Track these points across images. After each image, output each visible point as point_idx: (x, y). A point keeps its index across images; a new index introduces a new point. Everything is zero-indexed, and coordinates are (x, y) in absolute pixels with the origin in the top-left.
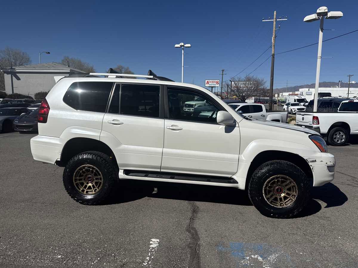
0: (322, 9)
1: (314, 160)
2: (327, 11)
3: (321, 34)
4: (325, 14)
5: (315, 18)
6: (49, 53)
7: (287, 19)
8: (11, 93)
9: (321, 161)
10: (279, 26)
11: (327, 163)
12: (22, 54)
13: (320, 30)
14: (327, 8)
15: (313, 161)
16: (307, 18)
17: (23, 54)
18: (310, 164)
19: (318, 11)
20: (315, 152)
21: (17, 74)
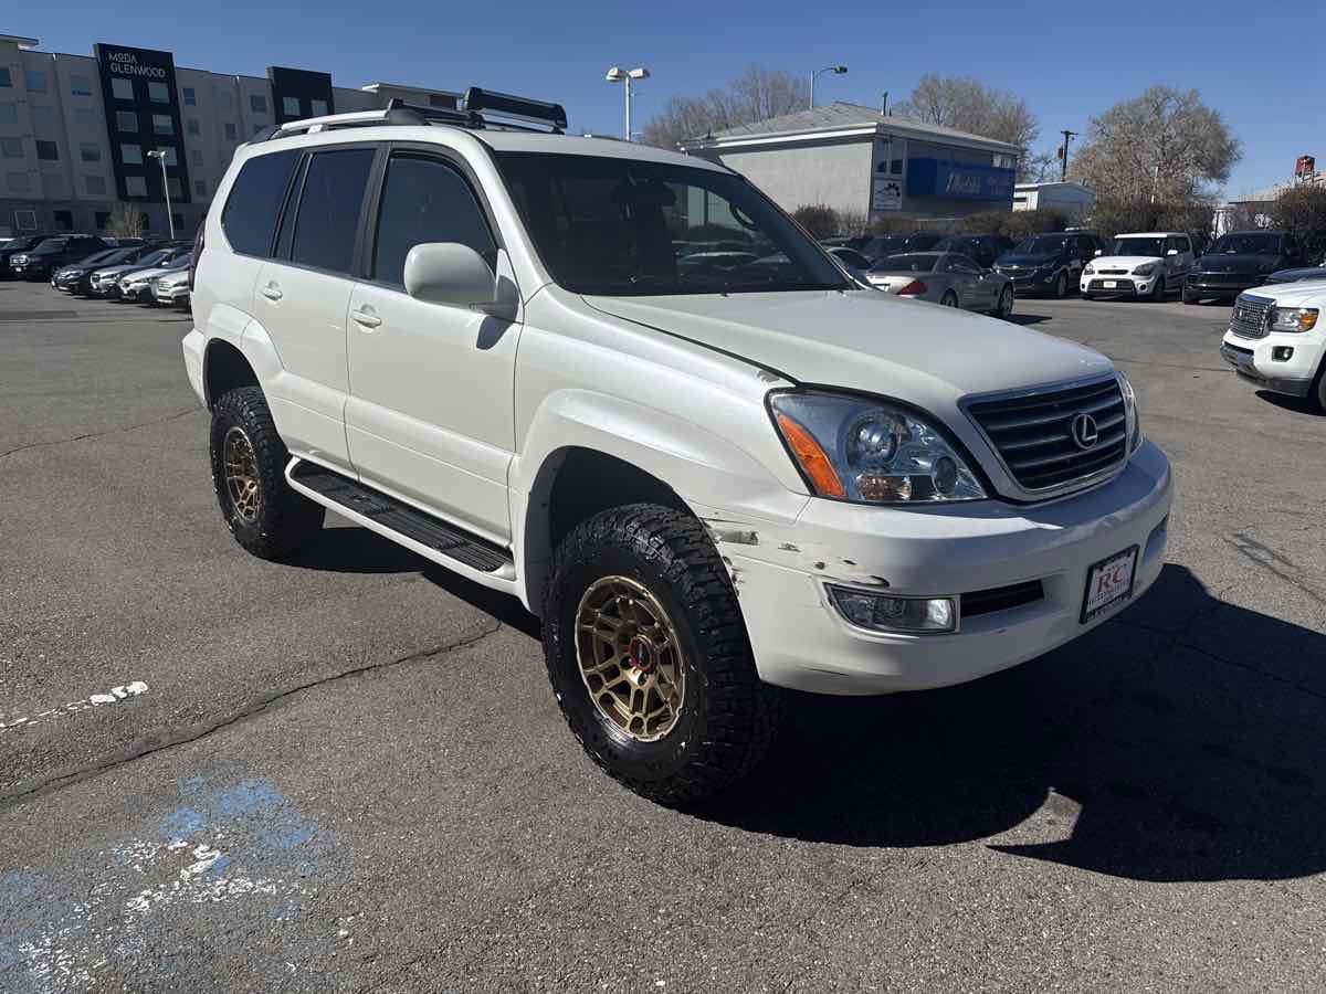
1: (746, 530)
6: (843, 70)
8: (701, 222)
9: (789, 547)
11: (821, 566)
12: (790, 86)
15: (736, 538)
17: (796, 85)
18: (723, 548)
20: (769, 487)
21: (721, 157)
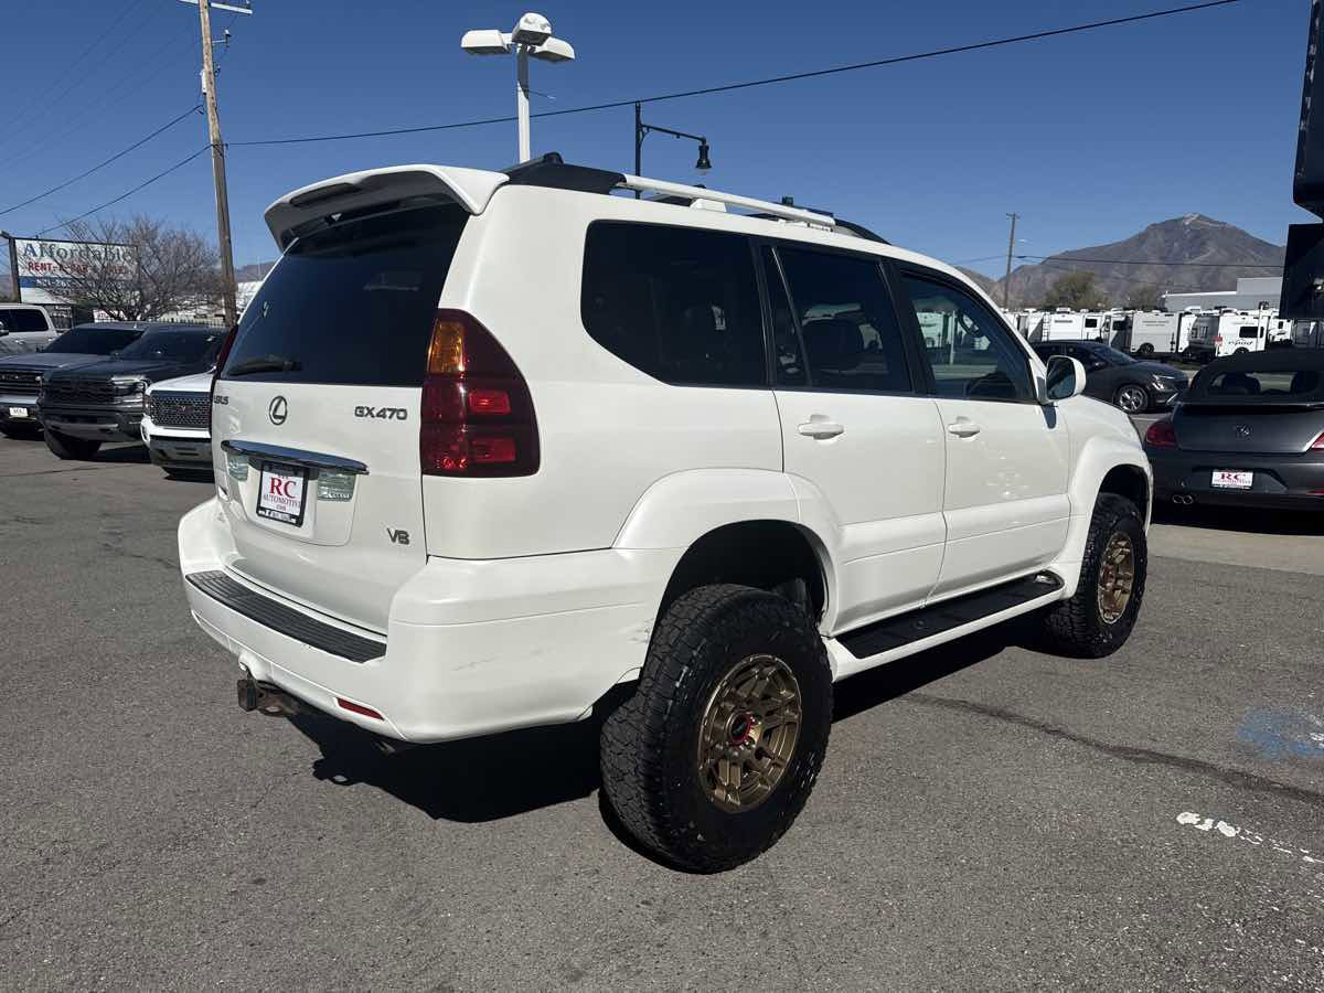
0: (534, 22)
2: (548, 30)
3: (523, 104)
4: (540, 38)
5: (500, 45)
7: (250, 12)
10: (227, 32)
13: (520, 88)
14: (547, 22)
16: (474, 38)
19: (523, 25)
